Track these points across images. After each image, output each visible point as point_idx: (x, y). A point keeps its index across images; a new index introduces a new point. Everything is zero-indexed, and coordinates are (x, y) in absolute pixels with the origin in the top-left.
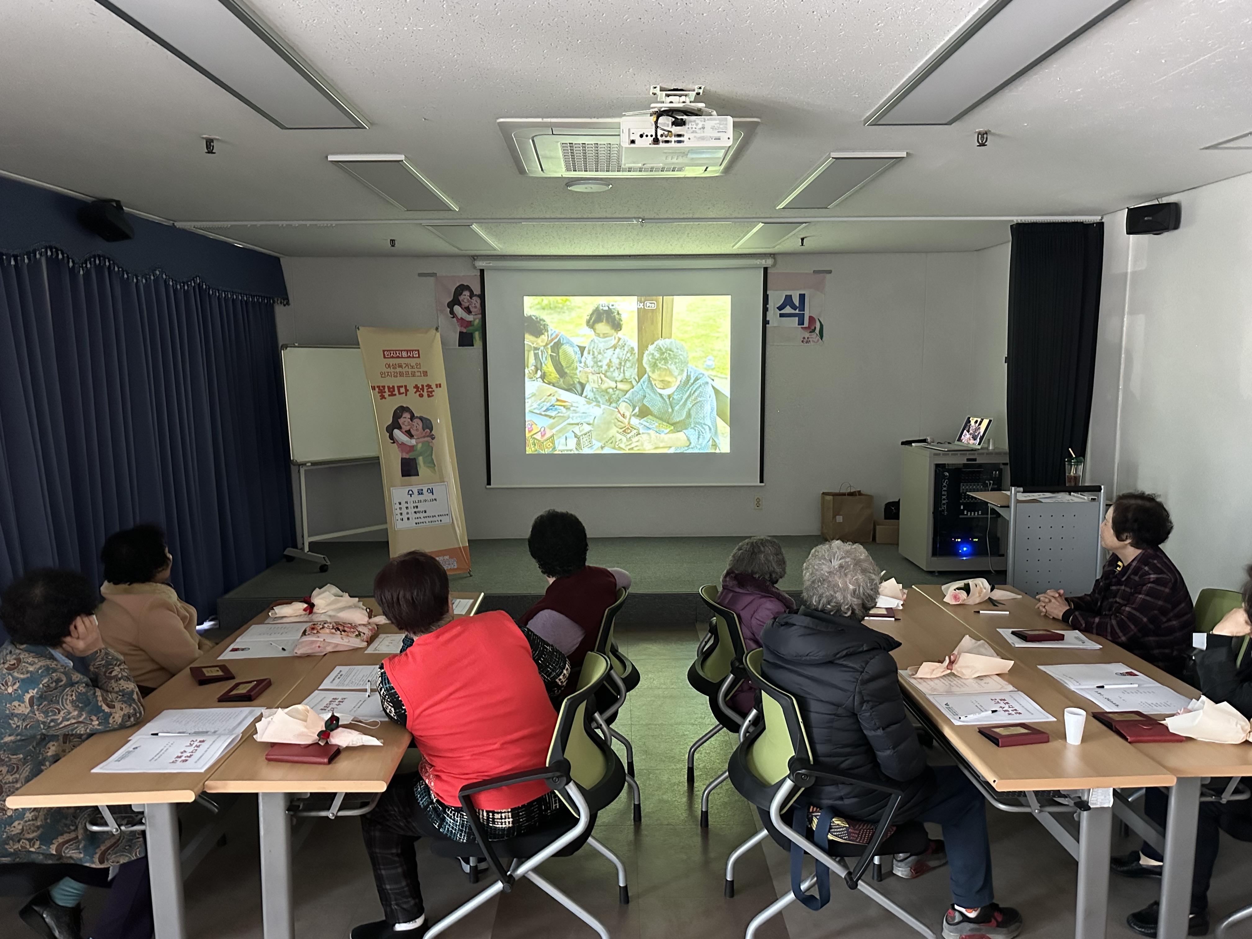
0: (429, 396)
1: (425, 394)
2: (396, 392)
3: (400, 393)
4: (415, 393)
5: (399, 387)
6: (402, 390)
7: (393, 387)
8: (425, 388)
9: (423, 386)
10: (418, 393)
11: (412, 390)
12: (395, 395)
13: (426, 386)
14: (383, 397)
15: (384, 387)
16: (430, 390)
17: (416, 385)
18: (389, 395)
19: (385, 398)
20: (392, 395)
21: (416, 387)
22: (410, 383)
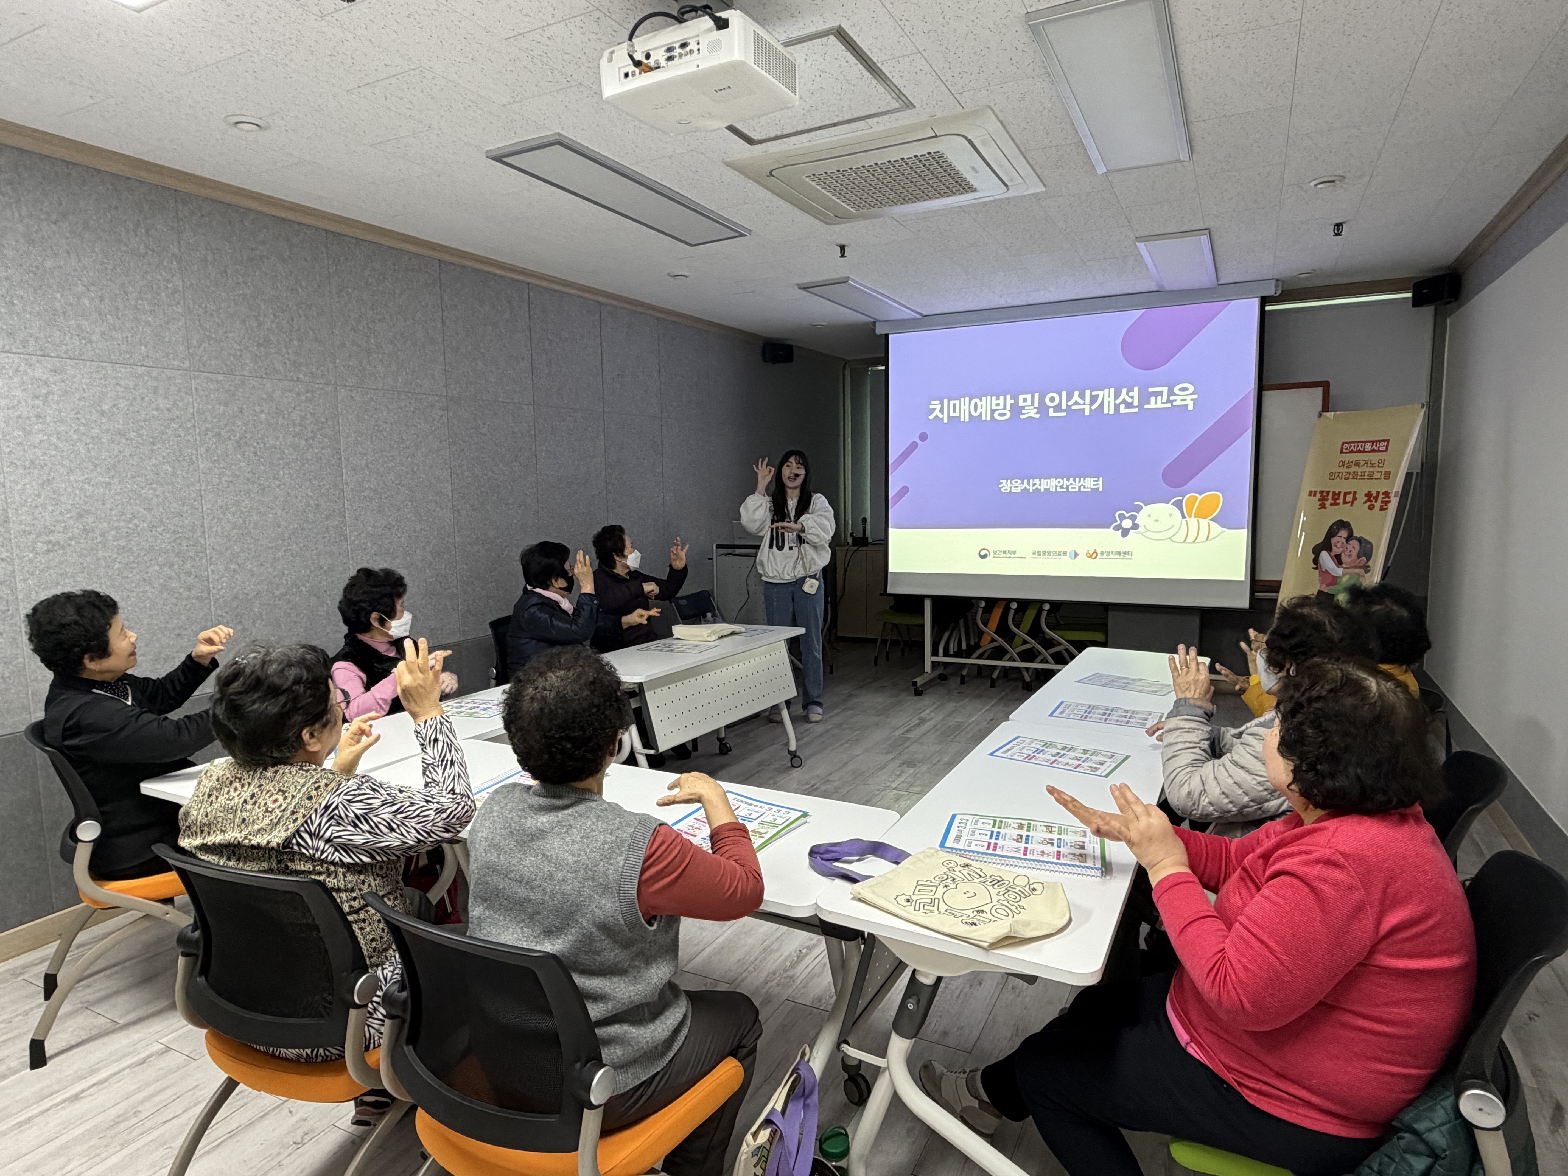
0: (1382, 509)
1: (1378, 505)
2: (1341, 501)
3: (1345, 502)
4: (1365, 502)
5: (1346, 494)
6: (1349, 498)
7: (1340, 493)
8: (1381, 496)
9: (1378, 493)
10: (1369, 503)
11: (1361, 498)
12: (1338, 504)
13: (1383, 494)
14: (1323, 506)
15: (1328, 492)
16: (1387, 499)
17: (1369, 492)
18: (1331, 505)
19: (1325, 508)
20: (1335, 504)
21: (1369, 495)
22: (1362, 487)
